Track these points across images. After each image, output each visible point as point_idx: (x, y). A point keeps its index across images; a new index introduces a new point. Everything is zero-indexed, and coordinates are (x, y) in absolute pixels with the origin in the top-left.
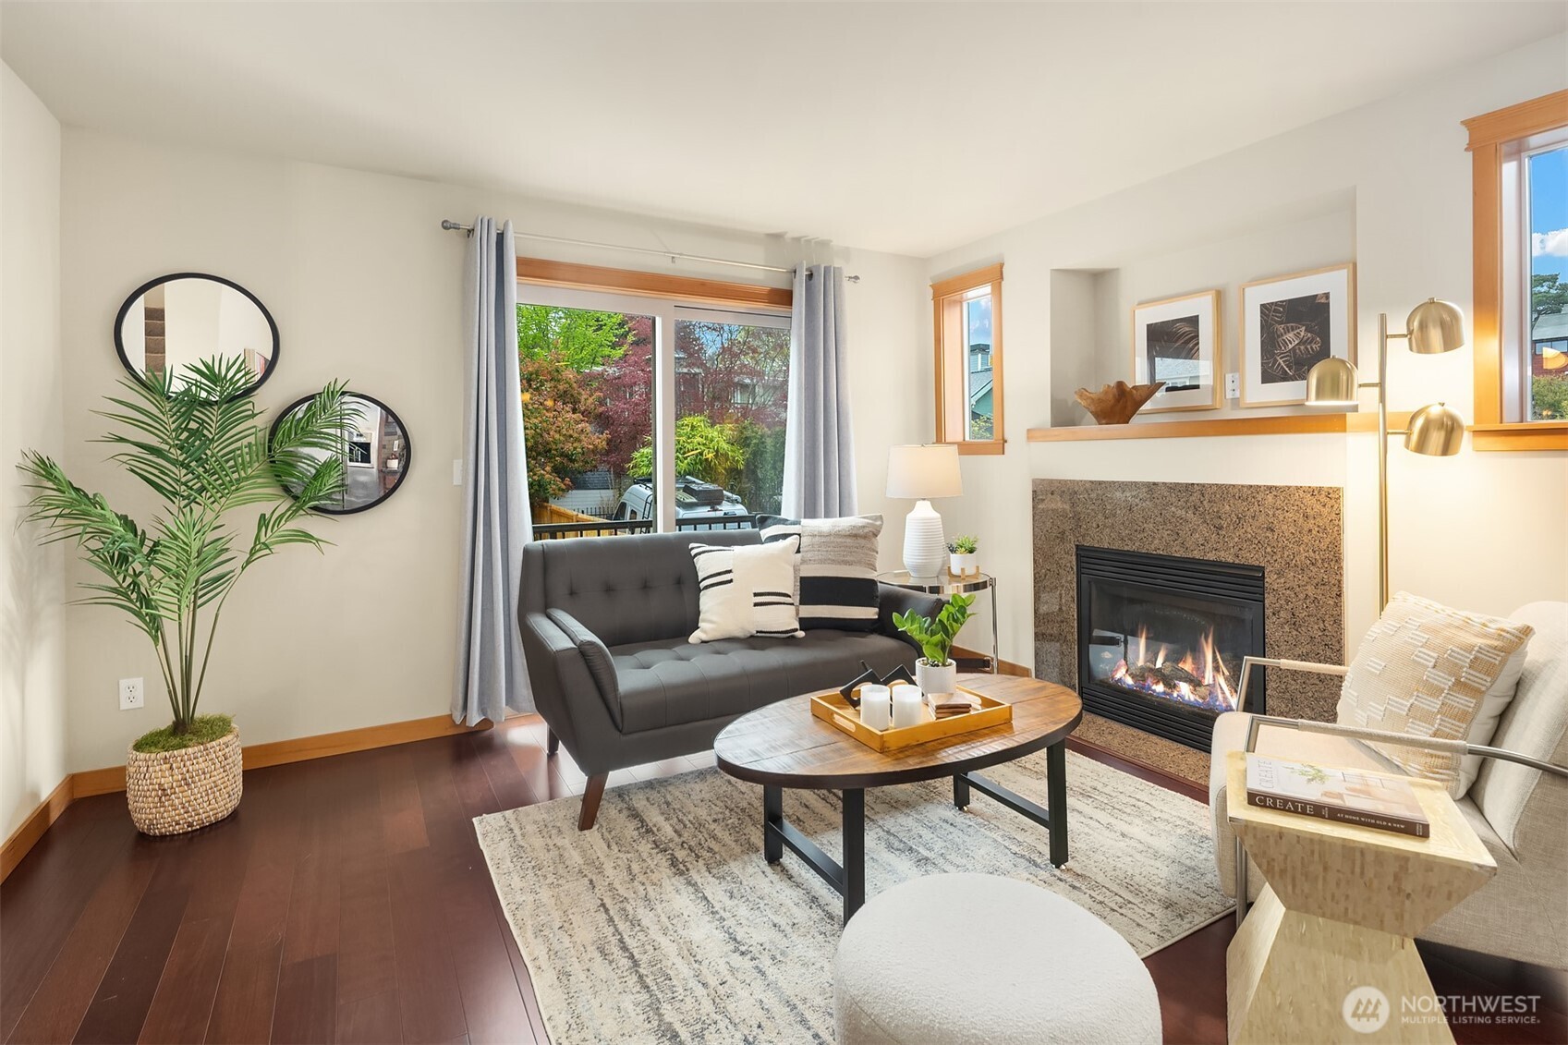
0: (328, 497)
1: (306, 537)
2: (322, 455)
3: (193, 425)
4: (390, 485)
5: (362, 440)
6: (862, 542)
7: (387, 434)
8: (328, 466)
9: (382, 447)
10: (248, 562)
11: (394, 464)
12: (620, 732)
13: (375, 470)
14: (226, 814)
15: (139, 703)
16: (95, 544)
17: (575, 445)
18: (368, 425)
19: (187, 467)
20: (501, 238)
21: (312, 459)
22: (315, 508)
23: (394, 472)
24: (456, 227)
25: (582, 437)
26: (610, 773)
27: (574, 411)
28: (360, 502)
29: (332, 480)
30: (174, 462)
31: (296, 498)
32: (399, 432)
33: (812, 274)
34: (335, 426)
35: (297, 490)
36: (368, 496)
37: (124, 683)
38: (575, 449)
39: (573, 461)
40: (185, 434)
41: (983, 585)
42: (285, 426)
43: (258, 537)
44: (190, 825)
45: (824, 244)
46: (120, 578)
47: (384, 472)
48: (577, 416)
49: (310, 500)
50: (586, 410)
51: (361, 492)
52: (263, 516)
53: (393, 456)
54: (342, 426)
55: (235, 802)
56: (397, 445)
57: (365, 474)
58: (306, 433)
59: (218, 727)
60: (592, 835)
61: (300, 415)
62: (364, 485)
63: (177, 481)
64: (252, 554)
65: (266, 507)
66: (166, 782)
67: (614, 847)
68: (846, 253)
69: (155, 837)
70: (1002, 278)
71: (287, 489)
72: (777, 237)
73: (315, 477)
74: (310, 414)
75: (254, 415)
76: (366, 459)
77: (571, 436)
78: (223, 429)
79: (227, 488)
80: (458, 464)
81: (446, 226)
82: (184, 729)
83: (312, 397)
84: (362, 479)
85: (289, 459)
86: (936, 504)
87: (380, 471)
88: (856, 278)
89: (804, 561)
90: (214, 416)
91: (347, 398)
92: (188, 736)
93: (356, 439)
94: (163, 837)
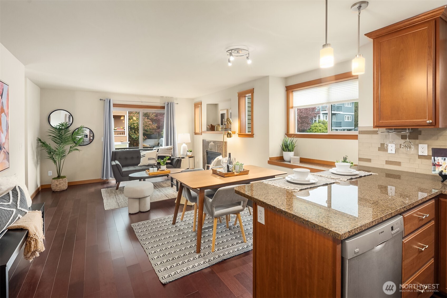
0: (81, 143)
1: (77, 150)
2: (80, 137)
3: (60, 133)
4: (91, 141)
5: (86, 134)
6: (168, 150)
7: (90, 133)
8: (81, 138)
9: (89, 135)
10: (69, 153)
11: (91, 138)
12: (122, 176)
13: (88, 139)
14: (65, 189)
15: (51, 175)
16: (47, 150)
17: (148, 128)
18: (87, 132)
19: (59, 139)
20: (110, 101)
21: (79, 137)
22: (79, 145)
23: (92, 139)
24: (102, 100)
25: (150, 126)
26: (121, 182)
27: (147, 119)
28: (86, 144)
29: (82, 141)
30: (58, 139)
31: (76, 143)
32: (92, 133)
33: (168, 104)
34: (82, 132)
35: (76, 142)
36: (87, 143)
37: (49, 172)
38: (148, 129)
39: (147, 132)
40: (59, 135)
41: (192, 157)
42: (74, 133)
43: (70, 150)
44: (60, 190)
45: (172, 98)
46: (50, 155)
47: (90, 139)
48: (149, 120)
49: (78, 144)
50: (151, 118)
51: (86, 142)
52: (71, 146)
53: (91, 137)
54: (83, 132)
55: (66, 188)
56: (92, 135)
57: (87, 139)
58: (78, 134)
59: (64, 177)
60: (118, 190)
61: (77, 131)
62: (87, 141)
63: (58, 141)
64: (69, 152)
65: (71, 145)
66: (57, 184)
67: (120, 191)
68: (176, 99)
69: (55, 192)
70: (201, 104)
71: (74, 142)
72: (162, 97)
73: (79, 140)
74: (78, 131)
75: (69, 131)
76: (87, 137)
77: (147, 125)
78: (65, 133)
79: (65, 142)
80: (102, 138)
81: (101, 100)
82: (59, 177)
83: (78, 128)
84: (86, 140)
85: (75, 138)
86: (187, 144)
87: (89, 139)
88: (178, 103)
89: (158, 153)
90: (63, 131)
91: (84, 128)
92: (60, 178)
93: (85, 134)
94: (56, 191)
